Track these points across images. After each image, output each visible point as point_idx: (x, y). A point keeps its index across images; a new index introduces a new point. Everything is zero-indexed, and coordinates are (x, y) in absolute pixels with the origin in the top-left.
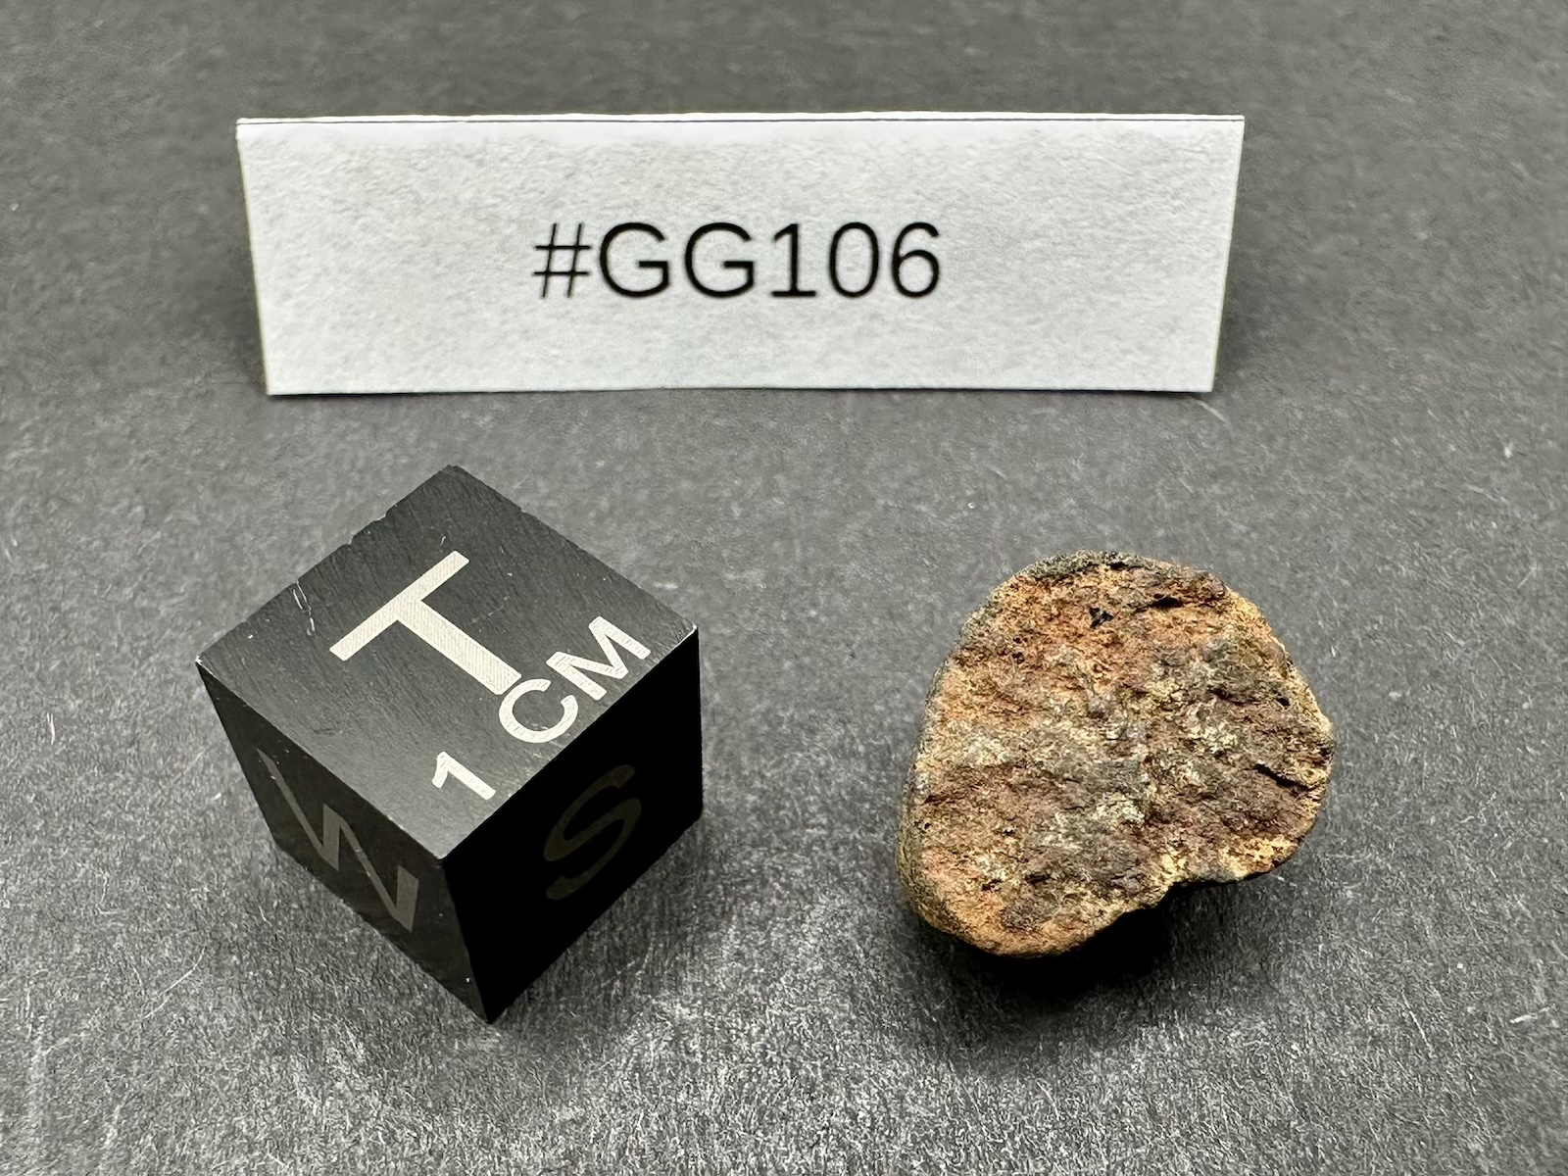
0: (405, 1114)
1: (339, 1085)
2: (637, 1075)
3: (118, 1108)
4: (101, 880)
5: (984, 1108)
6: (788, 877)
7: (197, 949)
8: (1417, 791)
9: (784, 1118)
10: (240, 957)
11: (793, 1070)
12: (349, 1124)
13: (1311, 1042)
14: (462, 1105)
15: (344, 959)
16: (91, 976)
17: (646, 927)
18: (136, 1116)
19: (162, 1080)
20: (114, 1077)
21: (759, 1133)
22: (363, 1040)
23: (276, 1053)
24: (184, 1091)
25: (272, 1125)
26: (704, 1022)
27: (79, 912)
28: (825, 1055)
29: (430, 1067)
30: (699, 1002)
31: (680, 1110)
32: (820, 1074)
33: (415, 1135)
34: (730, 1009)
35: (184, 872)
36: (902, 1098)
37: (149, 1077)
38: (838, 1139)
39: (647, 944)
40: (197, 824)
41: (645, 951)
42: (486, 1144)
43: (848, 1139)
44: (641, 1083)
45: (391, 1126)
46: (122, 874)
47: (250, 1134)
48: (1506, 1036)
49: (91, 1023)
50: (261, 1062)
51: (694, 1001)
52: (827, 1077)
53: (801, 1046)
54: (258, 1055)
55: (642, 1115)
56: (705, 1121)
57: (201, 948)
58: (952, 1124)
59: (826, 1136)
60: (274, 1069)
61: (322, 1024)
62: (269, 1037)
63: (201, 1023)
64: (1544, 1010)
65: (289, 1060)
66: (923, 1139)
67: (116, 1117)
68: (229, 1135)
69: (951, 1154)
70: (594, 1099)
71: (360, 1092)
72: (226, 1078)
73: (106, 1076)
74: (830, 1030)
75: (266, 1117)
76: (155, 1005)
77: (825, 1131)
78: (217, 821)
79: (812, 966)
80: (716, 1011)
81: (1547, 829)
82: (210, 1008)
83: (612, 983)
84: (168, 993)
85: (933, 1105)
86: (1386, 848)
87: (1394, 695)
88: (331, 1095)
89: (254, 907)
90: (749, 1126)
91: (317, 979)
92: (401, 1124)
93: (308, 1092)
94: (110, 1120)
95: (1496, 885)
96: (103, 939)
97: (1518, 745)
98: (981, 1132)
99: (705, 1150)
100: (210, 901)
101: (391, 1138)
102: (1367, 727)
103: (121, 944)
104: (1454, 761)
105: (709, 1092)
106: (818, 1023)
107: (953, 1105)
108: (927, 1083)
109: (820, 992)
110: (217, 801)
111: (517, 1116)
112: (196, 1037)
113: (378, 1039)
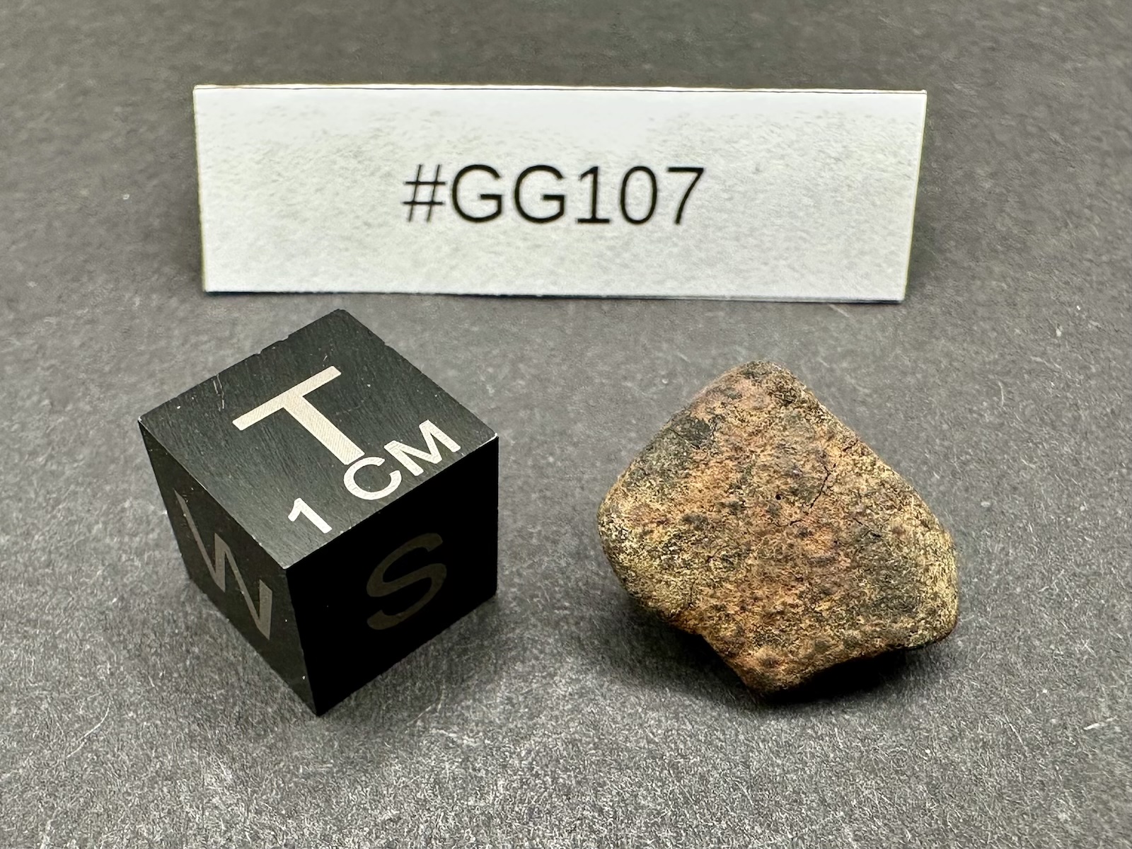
0: (265, 819)
1: (215, 800)
2: (437, 787)
3: (49, 822)
4: (30, 662)
5: (697, 802)
6: (542, 644)
7: (103, 708)
8: (1005, 571)
9: (549, 813)
10: (135, 712)
11: (555, 780)
12: (223, 828)
13: (938, 747)
14: (307, 811)
15: (214, 711)
16: (26, 729)
17: (439, 683)
18: (63, 827)
19: (82, 800)
20: (45, 800)
21: (531, 824)
22: (230, 768)
23: (166, 780)
24: (99, 808)
25: (165, 830)
26: (485, 747)
27: (14, 685)
28: (576, 768)
29: (282, 785)
30: (481, 734)
31: (470, 810)
32: (574, 782)
33: (273, 833)
34: (504, 738)
35: (92, 655)
36: (636, 796)
37: (72, 798)
38: (590, 827)
39: (440, 694)
40: (99, 620)
41: (439, 699)
42: (326, 838)
43: (597, 827)
44: (440, 792)
45: (255, 827)
46: (46, 657)
47: (151, 837)
48: (1082, 739)
49: (27, 762)
50: (156, 785)
51: (478, 733)
52: (579, 783)
53: (558, 761)
54: (153, 780)
55: (442, 814)
56: (490, 818)
57: (106, 707)
58: (674, 814)
59: (581, 825)
60: (165, 790)
61: (200, 758)
62: (161, 768)
63: (109, 761)
64: (1108, 720)
65: (176, 784)
66: (653, 824)
67: (49, 828)
68: (134, 838)
69: (675, 835)
70: (406, 805)
71: (231, 805)
72: (129, 798)
73: (40, 800)
74: (579, 751)
75: (161, 825)
76: (74, 748)
77: (579, 822)
78: (114, 619)
79: (564, 706)
80: (493, 739)
81: (1104, 593)
82: (116, 749)
83: (416, 722)
84: (83, 740)
85: (660, 800)
86: (985, 610)
87: (985, 504)
88: (210, 807)
89: (145, 677)
90: (523, 819)
91: (195, 726)
92: (263, 826)
93: (191, 807)
94: (44, 830)
95: (1068, 634)
96: (33, 703)
97: (1079, 537)
98: (696, 819)
99: (491, 837)
100: (112, 674)
101: (255, 837)
102: (966, 527)
103: (47, 706)
104: (1032, 550)
105: (491, 798)
106: (570, 746)
107: (675, 800)
108: (654, 785)
109: (571, 724)
110: (114, 604)
111: (349, 818)
112: (106, 770)
113: (243, 768)
